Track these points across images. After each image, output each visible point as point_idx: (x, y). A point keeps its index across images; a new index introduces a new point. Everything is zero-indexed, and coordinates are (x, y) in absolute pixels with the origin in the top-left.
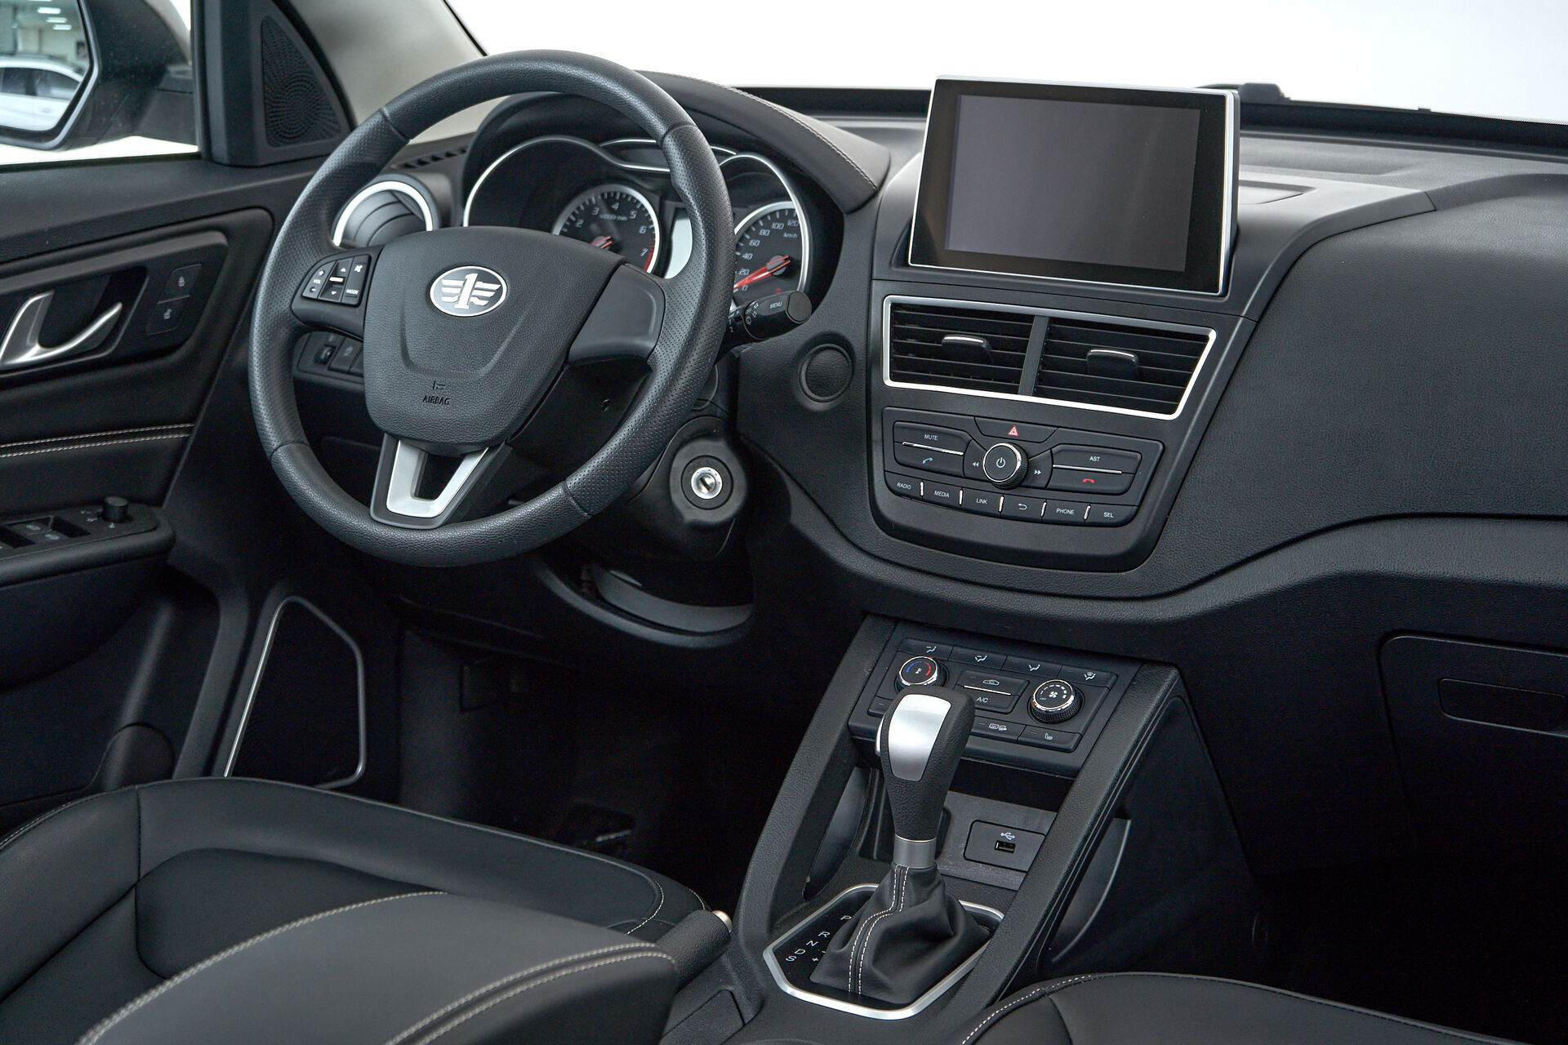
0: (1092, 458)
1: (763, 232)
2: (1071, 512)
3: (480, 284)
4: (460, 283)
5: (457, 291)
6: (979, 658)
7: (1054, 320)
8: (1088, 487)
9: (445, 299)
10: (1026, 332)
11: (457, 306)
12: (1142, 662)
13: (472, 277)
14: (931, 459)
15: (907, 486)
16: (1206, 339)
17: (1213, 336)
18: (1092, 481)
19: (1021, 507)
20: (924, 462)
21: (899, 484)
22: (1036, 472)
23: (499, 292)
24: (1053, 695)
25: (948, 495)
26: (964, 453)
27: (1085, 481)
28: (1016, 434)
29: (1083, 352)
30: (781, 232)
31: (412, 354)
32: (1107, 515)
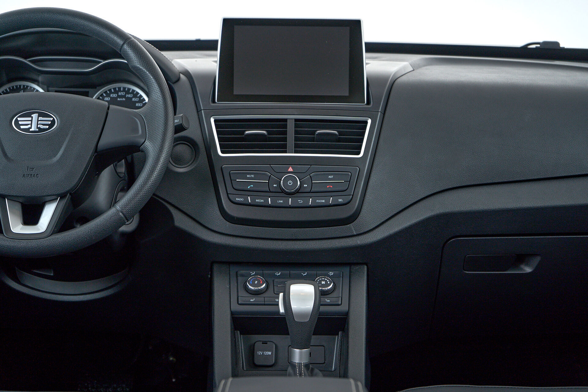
0: (329, 177)
1: (107, 99)
2: (323, 201)
3: (40, 118)
4: (30, 119)
5: (30, 122)
6: (277, 274)
7: (296, 120)
8: (330, 190)
9: (22, 127)
10: (285, 126)
11: (31, 130)
12: (350, 264)
13: (35, 116)
14: (252, 186)
15: (241, 199)
16: (366, 123)
17: (369, 121)
18: (331, 187)
19: (300, 202)
20: (249, 187)
21: (237, 199)
22: (305, 186)
23: (53, 122)
24: (323, 283)
25: (263, 201)
26: (269, 181)
27: (328, 187)
28: (292, 170)
29: (313, 133)
30: (116, 98)
31: (9, 155)
32: (340, 200)
